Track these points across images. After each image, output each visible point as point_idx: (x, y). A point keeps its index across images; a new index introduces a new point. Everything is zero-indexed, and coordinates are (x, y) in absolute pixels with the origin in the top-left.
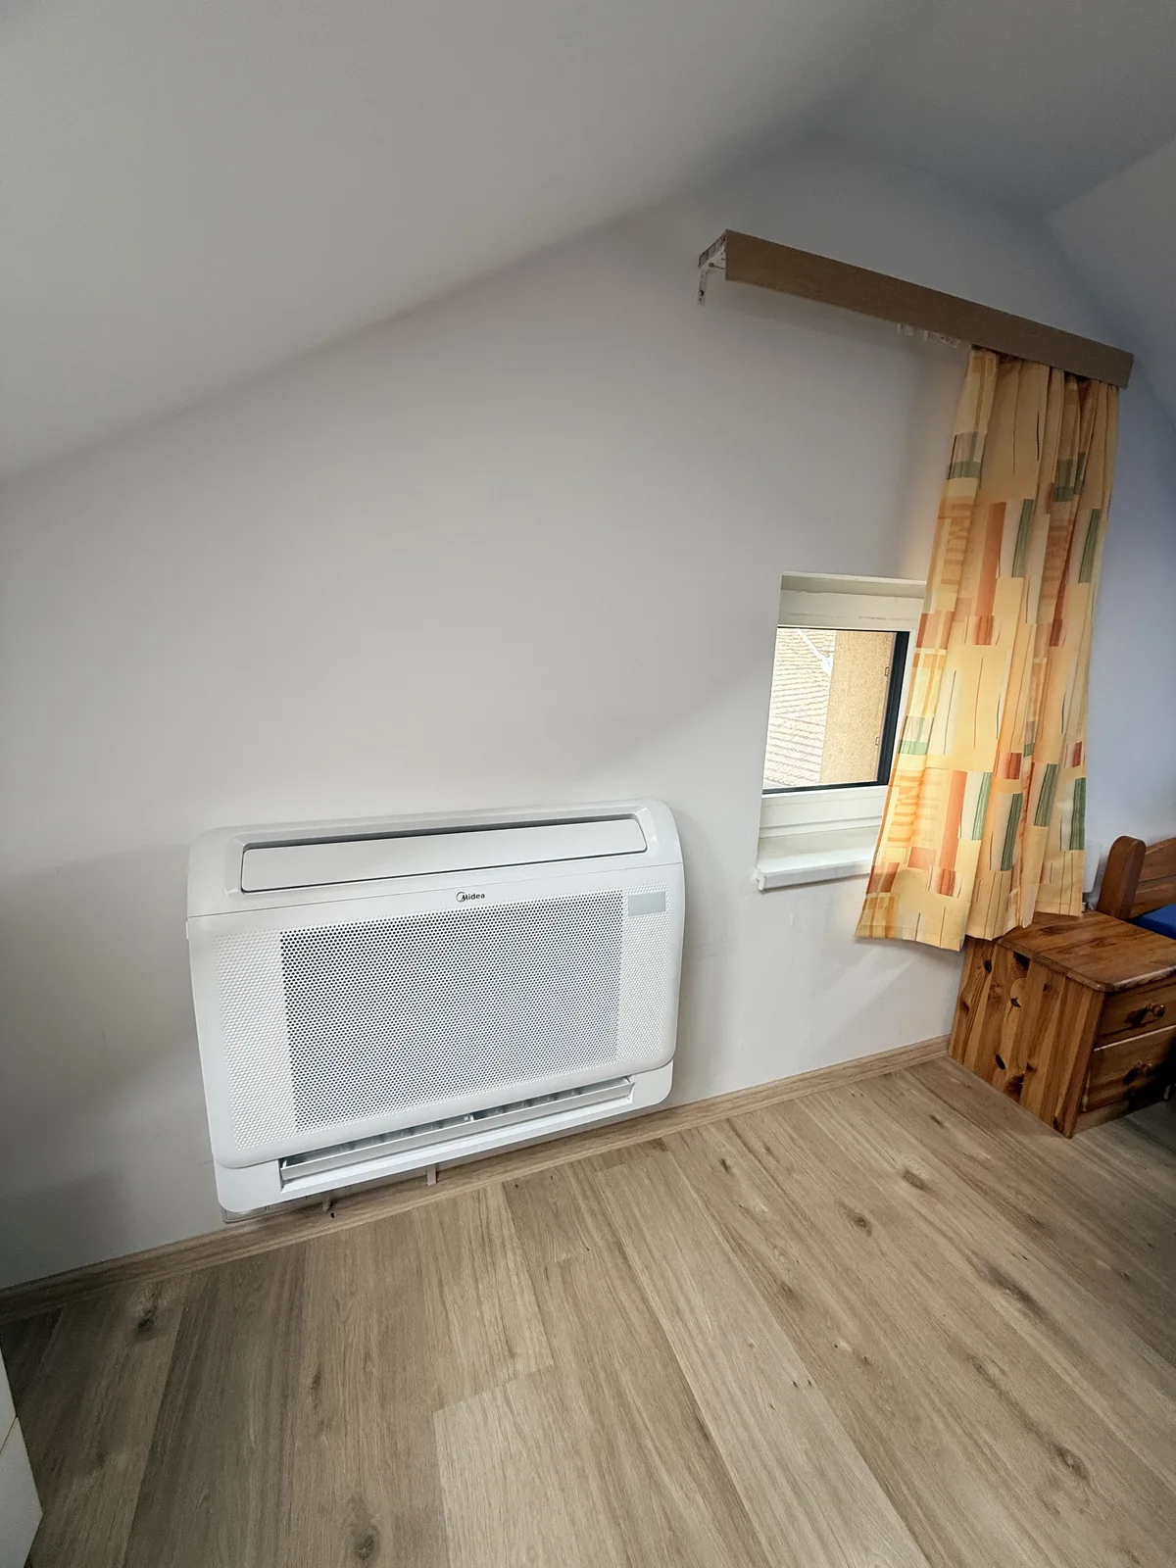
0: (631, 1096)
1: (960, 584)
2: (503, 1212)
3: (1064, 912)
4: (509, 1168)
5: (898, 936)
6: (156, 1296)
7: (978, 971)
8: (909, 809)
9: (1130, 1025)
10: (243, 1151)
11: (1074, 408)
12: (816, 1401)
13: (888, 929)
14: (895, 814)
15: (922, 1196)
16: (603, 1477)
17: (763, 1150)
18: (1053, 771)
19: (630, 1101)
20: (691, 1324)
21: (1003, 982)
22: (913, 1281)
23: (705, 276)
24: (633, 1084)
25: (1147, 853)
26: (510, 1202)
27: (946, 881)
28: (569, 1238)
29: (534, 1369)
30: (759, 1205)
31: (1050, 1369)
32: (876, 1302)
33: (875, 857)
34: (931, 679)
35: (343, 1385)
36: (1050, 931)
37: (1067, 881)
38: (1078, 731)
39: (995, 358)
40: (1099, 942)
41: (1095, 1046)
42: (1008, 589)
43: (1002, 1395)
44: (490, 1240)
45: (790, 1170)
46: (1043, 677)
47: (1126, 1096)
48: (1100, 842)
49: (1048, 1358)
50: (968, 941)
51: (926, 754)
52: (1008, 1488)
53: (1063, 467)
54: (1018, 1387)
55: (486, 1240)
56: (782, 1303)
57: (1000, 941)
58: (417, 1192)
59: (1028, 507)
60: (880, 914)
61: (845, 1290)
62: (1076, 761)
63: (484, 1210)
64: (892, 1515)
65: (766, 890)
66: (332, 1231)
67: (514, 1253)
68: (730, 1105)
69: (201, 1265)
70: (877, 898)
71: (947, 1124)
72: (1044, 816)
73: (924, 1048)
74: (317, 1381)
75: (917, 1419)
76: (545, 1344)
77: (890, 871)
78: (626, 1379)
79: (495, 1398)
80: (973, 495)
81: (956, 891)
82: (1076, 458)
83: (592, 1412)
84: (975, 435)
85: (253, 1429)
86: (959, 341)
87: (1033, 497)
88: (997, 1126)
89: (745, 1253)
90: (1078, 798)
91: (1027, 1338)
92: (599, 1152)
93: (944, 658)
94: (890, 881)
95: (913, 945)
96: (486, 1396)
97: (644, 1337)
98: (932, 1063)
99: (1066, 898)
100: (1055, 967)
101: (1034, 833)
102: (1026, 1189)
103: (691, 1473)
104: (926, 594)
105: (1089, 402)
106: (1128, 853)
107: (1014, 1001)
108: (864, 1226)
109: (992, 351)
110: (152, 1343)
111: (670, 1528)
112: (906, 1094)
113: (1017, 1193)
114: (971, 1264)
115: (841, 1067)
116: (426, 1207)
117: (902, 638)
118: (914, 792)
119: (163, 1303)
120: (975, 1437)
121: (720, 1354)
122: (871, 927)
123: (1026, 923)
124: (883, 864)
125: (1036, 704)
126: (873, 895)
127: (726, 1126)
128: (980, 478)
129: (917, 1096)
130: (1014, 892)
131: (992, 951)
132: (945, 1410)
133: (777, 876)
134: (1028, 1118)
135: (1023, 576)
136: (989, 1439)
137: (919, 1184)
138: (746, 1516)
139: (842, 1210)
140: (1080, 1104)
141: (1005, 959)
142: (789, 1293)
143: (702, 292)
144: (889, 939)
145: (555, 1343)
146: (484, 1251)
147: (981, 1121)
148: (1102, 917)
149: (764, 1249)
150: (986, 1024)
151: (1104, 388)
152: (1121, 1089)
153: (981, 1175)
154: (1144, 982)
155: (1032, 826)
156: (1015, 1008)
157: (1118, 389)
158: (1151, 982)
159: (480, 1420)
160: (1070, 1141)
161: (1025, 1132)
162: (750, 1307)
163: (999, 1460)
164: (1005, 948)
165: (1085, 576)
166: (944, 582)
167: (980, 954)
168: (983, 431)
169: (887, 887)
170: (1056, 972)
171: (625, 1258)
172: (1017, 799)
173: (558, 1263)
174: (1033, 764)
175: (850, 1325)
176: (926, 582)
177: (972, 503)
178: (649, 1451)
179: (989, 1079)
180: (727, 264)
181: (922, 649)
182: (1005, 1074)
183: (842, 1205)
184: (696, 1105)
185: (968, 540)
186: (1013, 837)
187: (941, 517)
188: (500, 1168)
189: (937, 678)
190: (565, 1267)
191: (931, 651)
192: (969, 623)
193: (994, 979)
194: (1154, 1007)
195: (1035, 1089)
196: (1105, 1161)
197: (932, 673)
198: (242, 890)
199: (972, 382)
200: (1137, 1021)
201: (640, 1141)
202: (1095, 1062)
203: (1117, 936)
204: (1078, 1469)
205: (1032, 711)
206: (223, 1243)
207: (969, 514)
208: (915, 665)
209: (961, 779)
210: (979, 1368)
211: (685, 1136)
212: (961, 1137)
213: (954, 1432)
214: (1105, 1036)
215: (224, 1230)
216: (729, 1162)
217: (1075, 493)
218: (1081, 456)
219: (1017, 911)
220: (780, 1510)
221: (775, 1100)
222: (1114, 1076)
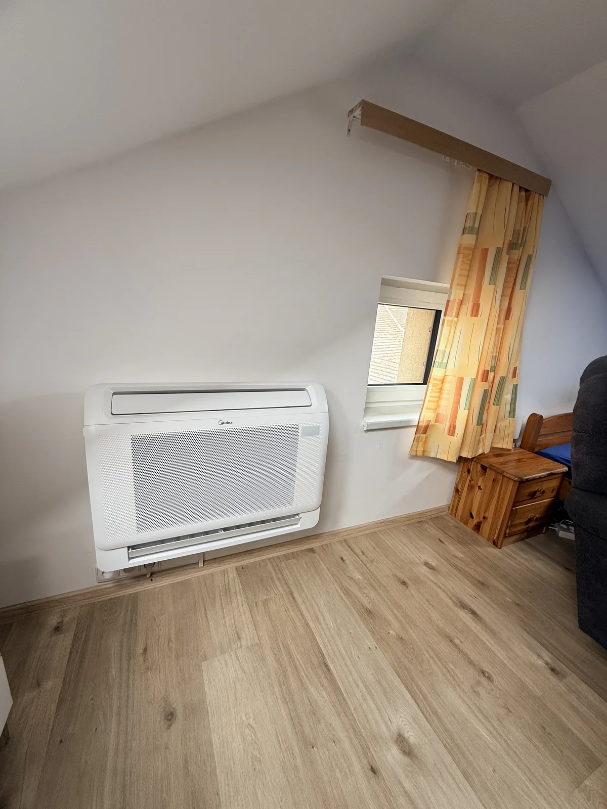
0: (299, 524)
1: (465, 286)
2: (236, 579)
3: (505, 447)
4: (238, 560)
5: (428, 455)
6: (63, 616)
7: (464, 474)
8: (437, 395)
9: (529, 498)
10: (111, 542)
11: (523, 204)
12: (379, 655)
13: (424, 451)
14: (430, 396)
15: (432, 572)
16: (280, 686)
17: (361, 553)
18: (503, 380)
19: (299, 526)
20: (324, 625)
21: (475, 479)
22: (425, 606)
23: (351, 123)
24: (301, 518)
25: (544, 421)
26: (239, 575)
27: (452, 429)
28: (267, 590)
29: (249, 644)
30: (358, 576)
31: (481, 640)
32: (408, 615)
33: (420, 417)
34: (450, 333)
35: (158, 652)
36: (498, 455)
37: (507, 433)
38: (516, 361)
39: (487, 176)
40: (519, 460)
41: (513, 507)
42: (487, 290)
43: (460, 651)
44: (229, 591)
45: (372, 562)
46: (501, 334)
47: (526, 530)
48: (523, 416)
49: (481, 636)
50: (460, 459)
51: (446, 368)
52: (460, 687)
53: (516, 233)
54: (467, 647)
55: (227, 591)
56: (366, 615)
57: (475, 459)
58: (194, 570)
59: (499, 251)
60: (421, 444)
61: (395, 611)
62: (514, 376)
63: (226, 578)
64: (409, 697)
65: (368, 431)
66: (151, 587)
67: (241, 597)
68: (346, 533)
69: (86, 602)
70: (420, 437)
71: (445, 542)
72: (498, 401)
73: (438, 510)
74: (145, 650)
75: (423, 661)
76: (255, 634)
77: (427, 424)
78: (293, 648)
79: (231, 656)
80: (474, 243)
81: (456, 433)
82: (522, 229)
83: (276, 661)
84: (476, 214)
85: (114, 671)
86: (471, 166)
87: (501, 246)
88: (469, 544)
89: (349, 595)
90: (514, 393)
91: (473, 628)
92: (283, 554)
93: (457, 322)
94: (426, 428)
95: (436, 460)
96: (227, 655)
97: (302, 631)
98: (441, 517)
99: (506, 440)
100: (499, 471)
101: (493, 408)
102: (479, 570)
103: (321, 683)
104: (449, 292)
105: (530, 202)
106: (535, 421)
107: (479, 487)
108: (405, 584)
109: (487, 173)
110: (62, 636)
111: (311, 705)
112: (428, 530)
113: (475, 571)
114: (451, 599)
115: (399, 517)
116: (198, 577)
117: (438, 313)
118: (439, 387)
119: (67, 619)
120: (447, 667)
121: (337, 638)
122: (417, 450)
123: (487, 451)
124: (423, 420)
125: (497, 348)
126: (417, 436)
127: (344, 543)
128: (477, 235)
129: (433, 531)
130: (482, 436)
131: (471, 465)
132: (435, 657)
133: (373, 424)
134: (482, 540)
135: (494, 284)
136: (452, 667)
137: (431, 568)
138: (344, 699)
139: (395, 578)
140: (505, 533)
141: (477, 467)
142: (369, 612)
143: (349, 130)
144: (425, 457)
145: (260, 633)
146: (226, 596)
147: (461, 541)
148: (522, 450)
149: (358, 594)
150: (467, 497)
151: (537, 195)
152: (524, 527)
153: (460, 564)
154: (537, 478)
155: (493, 406)
156: (480, 490)
157: (543, 196)
158: (540, 478)
159: (224, 665)
160: (500, 550)
161: (480, 546)
162: (351, 617)
163: (456, 675)
164: (477, 463)
165: (523, 287)
166: (458, 285)
167: (465, 466)
168: (480, 212)
169: (425, 432)
170: (499, 473)
171: (294, 598)
172: (486, 392)
173: (262, 600)
174: (494, 376)
175: (396, 625)
176: (449, 285)
177: (473, 247)
178: (303, 676)
179: (466, 524)
180: (362, 117)
181: (447, 317)
182: (473, 521)
183: (396, 576)
184: (329, 533)
185: (471, 266)
186: (483, 411)
187: (458, 253)
188: (235, 560)
189: (452, 332)
190: (266, 602)
191: (450, 318)
192: (468, 307)
193: (471, 477)
194: (541, 490)
195: (486, 527)
196: (514, 558)
197: (451, 328)
198: (112, 414)
199: (476, 186)
200: (533, 496)
201: (303, 549)
202: (513, 514)
203: (528, 458)
204: (489, 678)
205: (495, 351)
206: (96, 592)
207: (471, 252)
208: (443, 325)
209: (461, 381)
210: (451, 641)
211: (324, 546)
212: (452, 548)
213: (438, 665)
214: (518, 502)
215: (97, 586)
216: (344, 558)
217: (520, 246)
218: (525, 228)
219: (484, 445)
220: (360, 697)
221: (367, 532)
222: (521, 521)
